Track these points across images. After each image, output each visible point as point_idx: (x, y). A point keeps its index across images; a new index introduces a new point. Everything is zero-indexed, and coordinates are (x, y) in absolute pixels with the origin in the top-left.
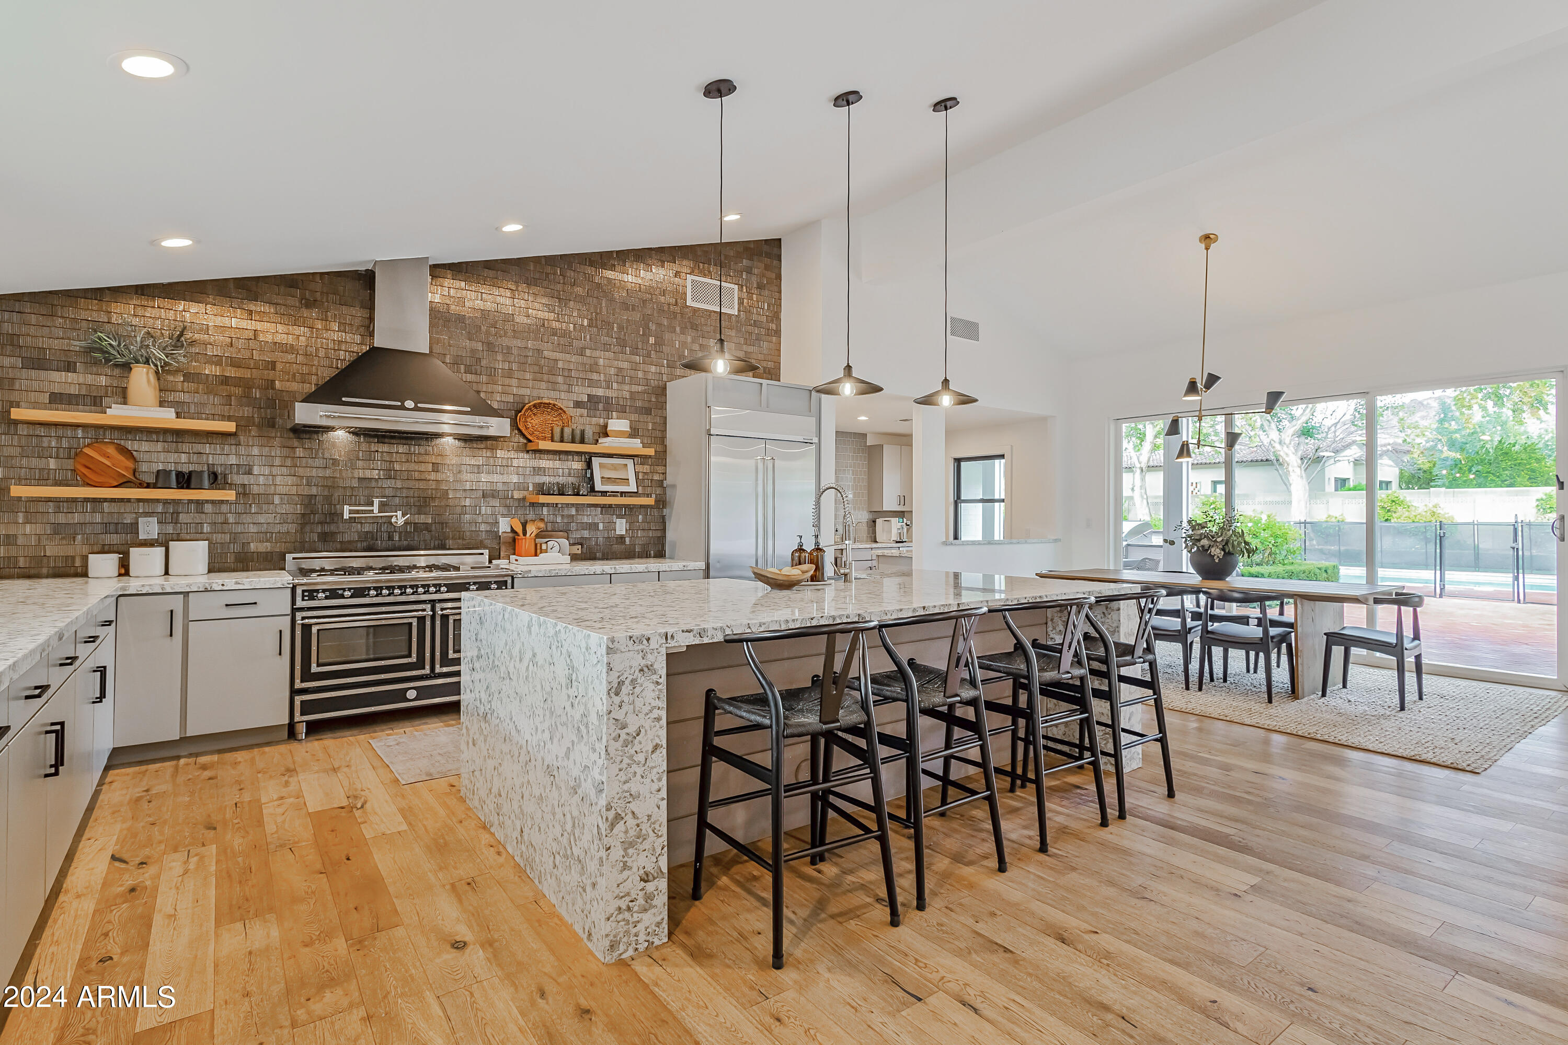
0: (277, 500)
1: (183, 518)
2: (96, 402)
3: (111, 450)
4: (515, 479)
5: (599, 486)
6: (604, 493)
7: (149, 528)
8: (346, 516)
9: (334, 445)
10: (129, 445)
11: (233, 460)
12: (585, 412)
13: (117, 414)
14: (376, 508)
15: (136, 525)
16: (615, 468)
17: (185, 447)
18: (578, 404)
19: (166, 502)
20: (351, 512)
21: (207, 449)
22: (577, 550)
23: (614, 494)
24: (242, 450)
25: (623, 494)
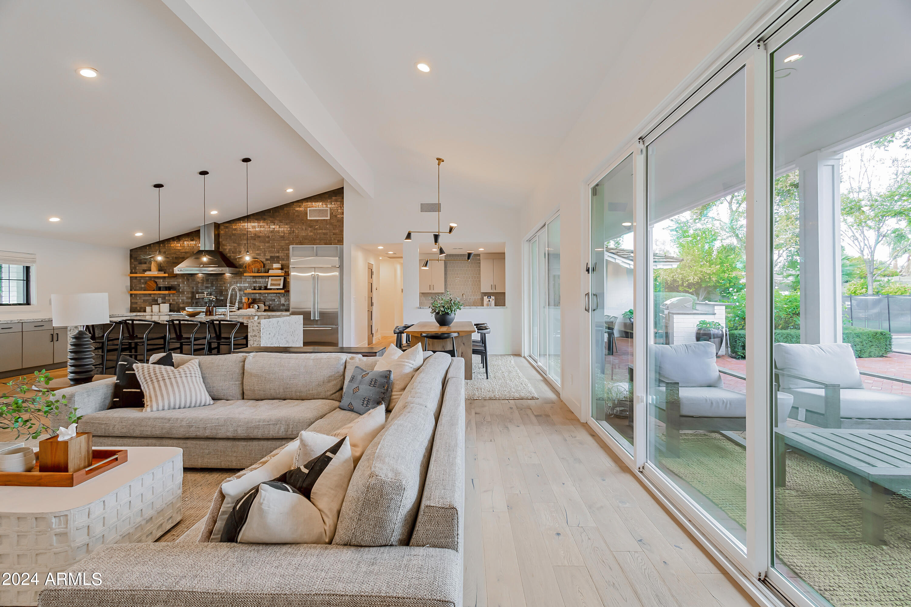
0: (185, 293)
1: (167, 298)
2: (145, 271)
3: (153, 282)
4: (247, 285)
5: (269, 287)
6: (271, 289)
7: (160, 300)
8: (197, 297)
9: (198, 277)
10: (156, 280)
11: (176, 283)
12: (269, 262)
13: (148, 274)
14: (205, 295)
15: (157, 300)
16: (276, 280)
17: (167, 280)
18: (267, 260)
19: (163, 294)
20: (198, 296)
21: (171, 280)
22: (267, 308)
23: (274, 289)
24: (178, 280)
25: (278, 289)
